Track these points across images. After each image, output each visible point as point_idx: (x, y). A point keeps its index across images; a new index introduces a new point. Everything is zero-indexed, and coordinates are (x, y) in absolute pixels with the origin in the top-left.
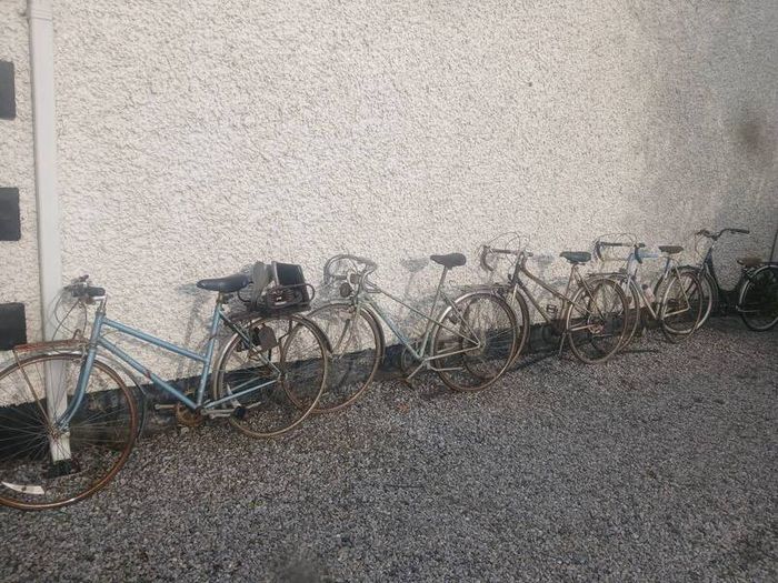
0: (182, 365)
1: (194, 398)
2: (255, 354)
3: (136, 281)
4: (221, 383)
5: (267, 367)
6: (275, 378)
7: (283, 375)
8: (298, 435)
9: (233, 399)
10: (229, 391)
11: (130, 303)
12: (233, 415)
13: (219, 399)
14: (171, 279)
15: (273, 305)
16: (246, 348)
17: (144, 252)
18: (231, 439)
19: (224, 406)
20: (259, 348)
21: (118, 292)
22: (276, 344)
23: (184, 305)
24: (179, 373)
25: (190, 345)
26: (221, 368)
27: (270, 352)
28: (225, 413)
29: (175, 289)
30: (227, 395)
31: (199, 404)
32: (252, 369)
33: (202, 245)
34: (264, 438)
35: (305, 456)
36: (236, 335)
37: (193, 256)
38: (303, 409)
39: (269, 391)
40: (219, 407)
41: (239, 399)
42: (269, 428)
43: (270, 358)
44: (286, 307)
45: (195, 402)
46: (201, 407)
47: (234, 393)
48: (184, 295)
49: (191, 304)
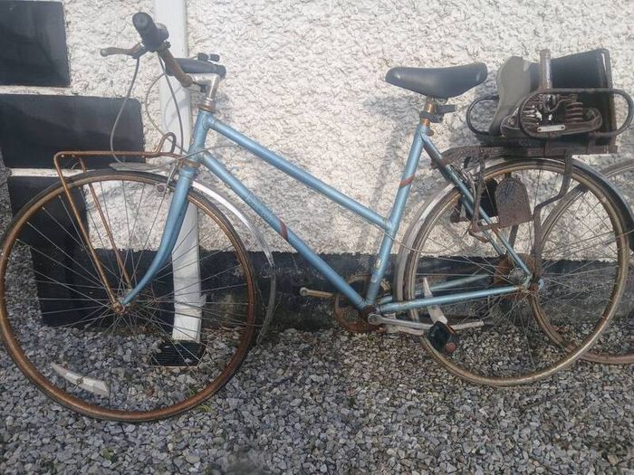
0: (366, 233)
1: (362, 288)
2: (484, 229)
3: (302, 82)
4: (413, 273)
5: (505, 261)
6: (517, 282)
7: (535, 280)
8: (548, 398)
9: (433, 305)
10: (428, 289)
11: (294, 121)
12: (427, 334)
13: (405, 299)
14: (359, 85)
15: (535, 130)
16: (469, 217)
17: (319, 32)
18: (426, 370)
19: (415, 314)
20: (494, 220)
21: (276, 100)
22: (529, 217)
23: (377, 133)
24: (360, 245)
25: (382, 204)
26: (415, 244)
27: (515, 229)
28: (415, 328)
29: (365, 105)
30: (422, 297)
31: (370, 303)
32: (479, 259)
33: (416, 25)
34: (484, 386)
35: (561, 453)
36: (451, 187)
37: (398, 46)
38: (564, 348)
39: (504, 303)
40: (405, 315)
41: (443, 306)
42: (496, 367)
43: (512, 242)
44: (563, 139)
45: (364, 296)
46: (372, 309)
47: (436, 294)
48: (378, 116)
49: (388, 133)
